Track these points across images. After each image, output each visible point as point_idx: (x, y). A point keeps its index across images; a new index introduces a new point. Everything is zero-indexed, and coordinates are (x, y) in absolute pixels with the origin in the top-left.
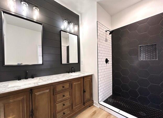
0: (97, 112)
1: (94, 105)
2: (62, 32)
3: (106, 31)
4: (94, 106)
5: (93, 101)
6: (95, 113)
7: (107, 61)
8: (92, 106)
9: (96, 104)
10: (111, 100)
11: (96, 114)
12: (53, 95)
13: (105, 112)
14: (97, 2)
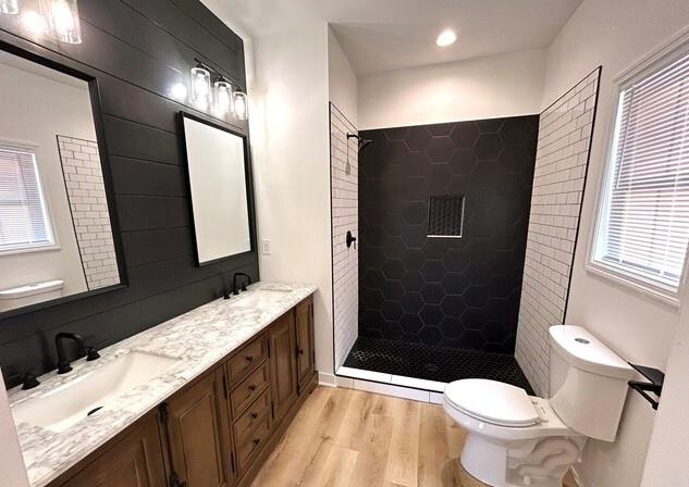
0: (337, 401)
1: (320, 383)
2: (185, 119)
3: (348, 136)
4: (321, 386)
5: (316, 372)
6: (331, 405)
7: (350, 239)
8: (317, 390)
9: (326, 378)
10: (360, 356)
11: (336, 408)
12: (226, 397)
13: (356, 392)
14: (329, 24)
